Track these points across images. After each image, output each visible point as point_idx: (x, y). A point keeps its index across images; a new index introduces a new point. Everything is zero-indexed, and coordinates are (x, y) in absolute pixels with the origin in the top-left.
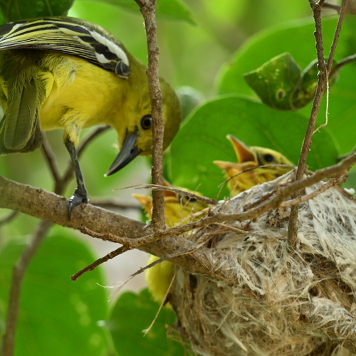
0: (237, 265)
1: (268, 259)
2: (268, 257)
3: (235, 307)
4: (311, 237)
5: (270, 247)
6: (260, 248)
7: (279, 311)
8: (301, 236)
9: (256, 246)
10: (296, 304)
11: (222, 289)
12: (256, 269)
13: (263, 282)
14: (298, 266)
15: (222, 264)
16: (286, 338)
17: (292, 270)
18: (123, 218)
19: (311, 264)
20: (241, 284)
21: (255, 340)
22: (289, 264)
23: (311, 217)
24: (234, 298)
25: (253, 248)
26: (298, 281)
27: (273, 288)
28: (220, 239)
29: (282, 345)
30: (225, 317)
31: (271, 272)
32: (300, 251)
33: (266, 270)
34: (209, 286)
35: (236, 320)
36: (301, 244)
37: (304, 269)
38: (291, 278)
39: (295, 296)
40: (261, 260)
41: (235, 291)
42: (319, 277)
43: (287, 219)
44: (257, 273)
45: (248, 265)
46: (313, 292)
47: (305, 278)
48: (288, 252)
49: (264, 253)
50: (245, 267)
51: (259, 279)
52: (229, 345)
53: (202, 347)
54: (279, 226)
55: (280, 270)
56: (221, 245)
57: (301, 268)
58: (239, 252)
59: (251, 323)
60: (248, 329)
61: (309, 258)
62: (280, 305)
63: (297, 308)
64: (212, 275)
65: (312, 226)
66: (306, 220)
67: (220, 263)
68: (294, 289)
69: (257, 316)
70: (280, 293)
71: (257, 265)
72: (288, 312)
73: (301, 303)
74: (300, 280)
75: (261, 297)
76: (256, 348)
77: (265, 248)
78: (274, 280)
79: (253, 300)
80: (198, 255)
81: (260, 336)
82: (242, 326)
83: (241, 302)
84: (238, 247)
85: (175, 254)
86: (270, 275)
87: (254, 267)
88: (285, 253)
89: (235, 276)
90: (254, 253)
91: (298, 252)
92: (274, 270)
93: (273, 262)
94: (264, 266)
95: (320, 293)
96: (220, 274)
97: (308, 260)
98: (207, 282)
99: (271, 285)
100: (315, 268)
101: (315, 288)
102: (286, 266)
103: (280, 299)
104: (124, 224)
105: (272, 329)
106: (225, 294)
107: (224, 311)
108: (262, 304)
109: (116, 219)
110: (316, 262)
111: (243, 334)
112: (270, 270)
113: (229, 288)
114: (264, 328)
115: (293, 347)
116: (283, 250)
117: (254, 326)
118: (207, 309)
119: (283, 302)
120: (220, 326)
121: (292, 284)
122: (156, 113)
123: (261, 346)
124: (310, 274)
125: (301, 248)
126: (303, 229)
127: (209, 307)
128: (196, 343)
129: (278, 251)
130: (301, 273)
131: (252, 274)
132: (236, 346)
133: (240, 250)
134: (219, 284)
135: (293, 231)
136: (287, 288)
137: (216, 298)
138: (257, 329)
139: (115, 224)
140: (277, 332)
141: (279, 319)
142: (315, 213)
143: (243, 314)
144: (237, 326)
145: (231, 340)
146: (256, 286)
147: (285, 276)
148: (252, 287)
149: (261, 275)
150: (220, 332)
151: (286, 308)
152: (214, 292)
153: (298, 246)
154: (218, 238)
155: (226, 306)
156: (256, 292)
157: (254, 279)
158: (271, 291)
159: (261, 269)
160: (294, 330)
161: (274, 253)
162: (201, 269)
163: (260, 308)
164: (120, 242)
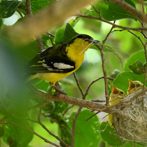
0: (129, 114)
3: (129, 125)
5: (137, 109)
6: (135, 109)
7: (141, 125)
8: (145, 105)
10: (145, 123)
11: (125, 120)
12: (134, 115)
13: (136, 118)
14: (145, 113)
15: (125, 114)
16: (143, 132)
18: (99, 104)
20: (130, 119)
21: (135, 134)
22: (142, 113)
24: (129, 123)
25: (133, 109)
28: (124, 108)
29: (142, 134)
30: (127, 128)
34: (122, 120)
35: (130, 128)
39: (145, 121)
40: (135, 112)
41: (129, 121)
43: (141, 101)
50: (131, 114)
51: (135, 117)
52: (129, 135)
54: (139, 103)
55: (140, 115)
56: (125, 109)
59: (134, 129)
60: (133, 131)
64: (123, 117)
66: (146, 101)
68: (144, 119)
69: (135, 127)
70: (141, 120)
71: (134, 114)
72: (143, 125)
74: (146, 117)
75: (136, 122)
76: (136, 136)
77: (136, 109)
78: (139, 117)
79: (134, 123)
80: (119, 112)
81: (137, 132)
82: (132, 130)
83: (131, 124)
85: (113, 112)
88: (141, 110)
89: (129, 117)
90: (133, 110)
91: (145, 110)
92: (139, 115)
93: (138, 113)
94: (136, 114)
96: (125, 117)
99: (138, 119)
103: (141, 122)
104: (99, 106)
105: (140, 130)
106: (126, 122)
107: (127, 126)
109: (97, 104)
111: (132, 132)
112: (138, 115)
113: (127, 120)
114: (137, 130)
115: (145, 135)
116: (141, 109)
117: (135, 130)
118: (122, 126)
119: (142, 123)
120: (126, 130)
121: (144, 118)
122: (105, 76)
123: (137, 135)
126: (145, 103)
128: (121, 135)
130: (146, 115)
132: (130, 135)
133: (129, 110)
134: (125, 119)
135: (143, 104)
136: (143, 119)
137: (124, 123)
138: (136, 130)
139: (97, 106)
140: (141, 131)
141: (141, 127)
143: (132, 127)
144: (130, 130)
145: (129, 134)
147: (142, 116)
148: (133, 119)
149: (136, 116)
150: (126, 132)
153: (144, 108)
154: (124, 107)
155: (127, 125)
156: (134, 121)
157: (134, 117)
158: (138, 120)
160: (145, 130)
161: (138, 110)
162: (120, 116)
163: (136, 125)
164: (97, 110)
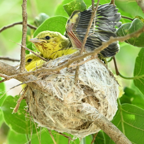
0: (53, 87)
1: (66, 86)
2: (66, 85)
3: (51, 104)
4: (84, 78)
5: (67, 81)
6: (63, 81)
7: (69, 107)
8: (80, 77)
9: (61, 80)
10: (76, 105)
11: (46, 97)
12: (61, 90)
13: (63, 95)
14: (78, 90)
15: (47, 87)
16: (71, 119)
17: (75, 91)
18: (8, 65)
19: (83, 89)
20: (54, 95)
21: (58, 119)
22: (74, 89)
23: (85, 70)
24: (51, 101)
25: (60, 81)
26: (77, 96)
27: (67, 98)
29: (69, 122)
30: (47, 108)
31: (67, 91)
32: (79, 83)
33: (65, 91)
34: (41, 95)
35: (51, 110)
36: (80, 81)
37: (80, 91)
38: (75, 94)
39: (76, 102)
40: (63, 86)
41: (52, 98)
42: (86, 95)
43: (75, 70)
44: (61, 91)
45: (58, 88)
46: (83, 101)
47: (80, 95)
48: (74, 83)
49: (64, 83)
50: (56, 89)
52: (48, 120)
53: (37, 120)
54: (71, 72)
55: (70, 91)
56: (47, 79)
57: (79, 91)
58: (54, 82)
59: (57, 112)
60: (56, 114)
61: (83, 86)
62: (69, 105)
63: (76, 107)
64: (42, 91)
65: (85, 73)
66: (83, 71)
67: (46, 86)
68: (75, 99)
69: (60, 109)
70: (70, 100)
71: (61, 88)
72: (72, 108)
73: (78, 105)
74: (78, 95)
75: (62, 101)
76: (58, 122)
77: (65, 81)
78: (68, 94)
79: (59, 102)
80: (38, 82)
81: (61, 117)
82: (54, 112)
83: (54, 102)
84: (54, 80)
85: (28, 82)
86: (66, 93)
87: (60, 89)
88: (73, 84)
89: (52, 92)
90: (61, 83)
91: (79, 84)
92: (68, 90)
93: (68, 87)
94: (64, 88)
95: (86, 101)
96: (46, 91)
97: (82, 88)
98: (40, 94)
99: (66, 97)
100: (85, 91)
101: (84, 99)
102: (73, 89)
103: (69, 103)
104: (8, 67)
105: (66, 115)
106: (47, 99)
107: (47, 106)
108: (62, 104)
109: (5, 65)
110: (85, 88)
111: (54, 116)
112: (66, 90)
113: (49, 96)
114: (62, 114)
115: (74, 122)
116: (72, 83)
117: (58, 113)
118: (40, 105)
119: (71, 104)
120: (45, 112)
121: (75, 97)
122: (25, 23)
123: (61, 121)
124: (83, 93)
125: (80, 82)
126: (81, 74)
127: (41, 104)
128: (35, 118)
129: (70, 83)
130: (79, 93)
131: (59, 92)
132: (50, 120)
133: (55, 81)
134: (45, 95)
135: (76, 75)
136: (73, 99)
137: (44, 100)
138: (59, 114)
139: (5, 67)
140: (67, 116)
141: (69, 111)
142: (87, 68)
143: (54, 108)
144: (52, 112)
145: (49, 118)
146: (60, 97)
147: (72, 93)
149: (63, 92)
150: (44, 114)
151: (72, 106)
152: (43, 98)
153: (79, 81)
154: (46, 76)
155: (48, 104)
156: (60, 99)
157: (60, 94)
158: (66, 99)
159: (63, 90)
160: (75, 116)
161: (68, 84)
162: (38, 88)
163: (61, 106)
164: (4, 77)
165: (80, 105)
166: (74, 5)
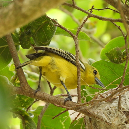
0: (103, 115)
1: (112, 113)
2: (113, 112)
3: (103, 127)
4: (126, 106)
6: (110, 109)
8: (122, 106)
9: (109, 109)
10: (121, 126)
11: (99, 122)
12: (109, 116)
13: (111, 120)
17: (120, 116)
19: (125, 114)
20: (104, 121)
22: (118, 114)
23: (126, 100)
24: (102, 125)
26: (121, 119)
27: (114, 121)
31: (113, 117)
32: (122, 110)
33: (112, 116)
34: (95, 121)
36: (122, 108)
37: (123, 116)
38: (119, 118)
39: (120, 124)
40: (110, 113)
42: (128, 118)
44: (109, 117)
45: (107, 115)
46: (126, 122)
47: (123, 119)
48: (118, 111)
49: (111, 111)
50: (106, 115)
51: (110, 119)
55: (116, 116)
57: (122, 116)
58: (104, 111)
61: (125, 112)
62: (116, 127)
63: (121, 127)
65: (126, 102)
66: (124, 101)
67: (98, 114)
68: (120, 122)
70: (116, 123)
71: (109, 115)
73: (122, 126)
75: (111, 124)
77: (112, 109)
78: (114, 119)
79: (108, 125)
80: (92, 112)
83: (105, 126)
84: (104, 109)
86: (113, 118)
87: (108, 115)
89: (103, 118)
90: (108, 111)
91: (122, 111)
92: (114, 116)
93: (114, 114)
95: (128, 123)
96: (98, 117)
97: (124, 113)
98: (94, 120)
99: (113, 121)
102: (118, 115)
103: (116, 125)
106: (100, 123)
108: (111, 126)
110: (127, 113)
112: (113, 116)
116: (117, 110)
119: (117, 126)
121: (120, 120)
124: (125, 117)
125: (122, 109)
126: (123, 103)
127: (95, 127)
129: (115, 110)
130: (122, 117)
131: (108, 117)
133: (104, 110)
134: (98, 121)
135: (120, 104)
136: (118, 122)
137: (97, 125)
142: (127, 98)
146: (109, 121)
148: (108, 121)
149: (111, 118)
151: (118, 127)
152: (97, 123)
153: (121, 109)
155: (100, 127)
156: (109, 123)
157: (108, 119)
158: (113, 122)
159: (110, 116)
161: (114, 111)
162: (92, 116)
163: (110, 128)
164: (66, 108)
165: (124, 126)
166: (113, 52)
